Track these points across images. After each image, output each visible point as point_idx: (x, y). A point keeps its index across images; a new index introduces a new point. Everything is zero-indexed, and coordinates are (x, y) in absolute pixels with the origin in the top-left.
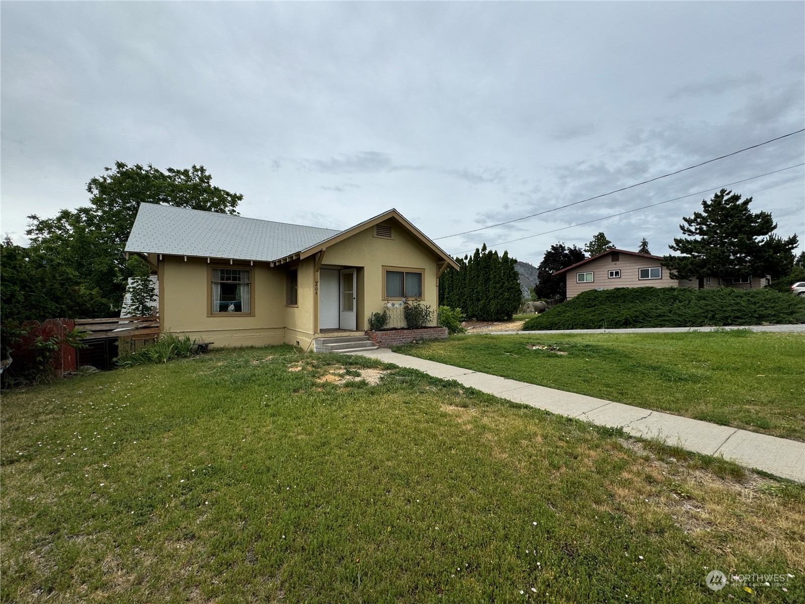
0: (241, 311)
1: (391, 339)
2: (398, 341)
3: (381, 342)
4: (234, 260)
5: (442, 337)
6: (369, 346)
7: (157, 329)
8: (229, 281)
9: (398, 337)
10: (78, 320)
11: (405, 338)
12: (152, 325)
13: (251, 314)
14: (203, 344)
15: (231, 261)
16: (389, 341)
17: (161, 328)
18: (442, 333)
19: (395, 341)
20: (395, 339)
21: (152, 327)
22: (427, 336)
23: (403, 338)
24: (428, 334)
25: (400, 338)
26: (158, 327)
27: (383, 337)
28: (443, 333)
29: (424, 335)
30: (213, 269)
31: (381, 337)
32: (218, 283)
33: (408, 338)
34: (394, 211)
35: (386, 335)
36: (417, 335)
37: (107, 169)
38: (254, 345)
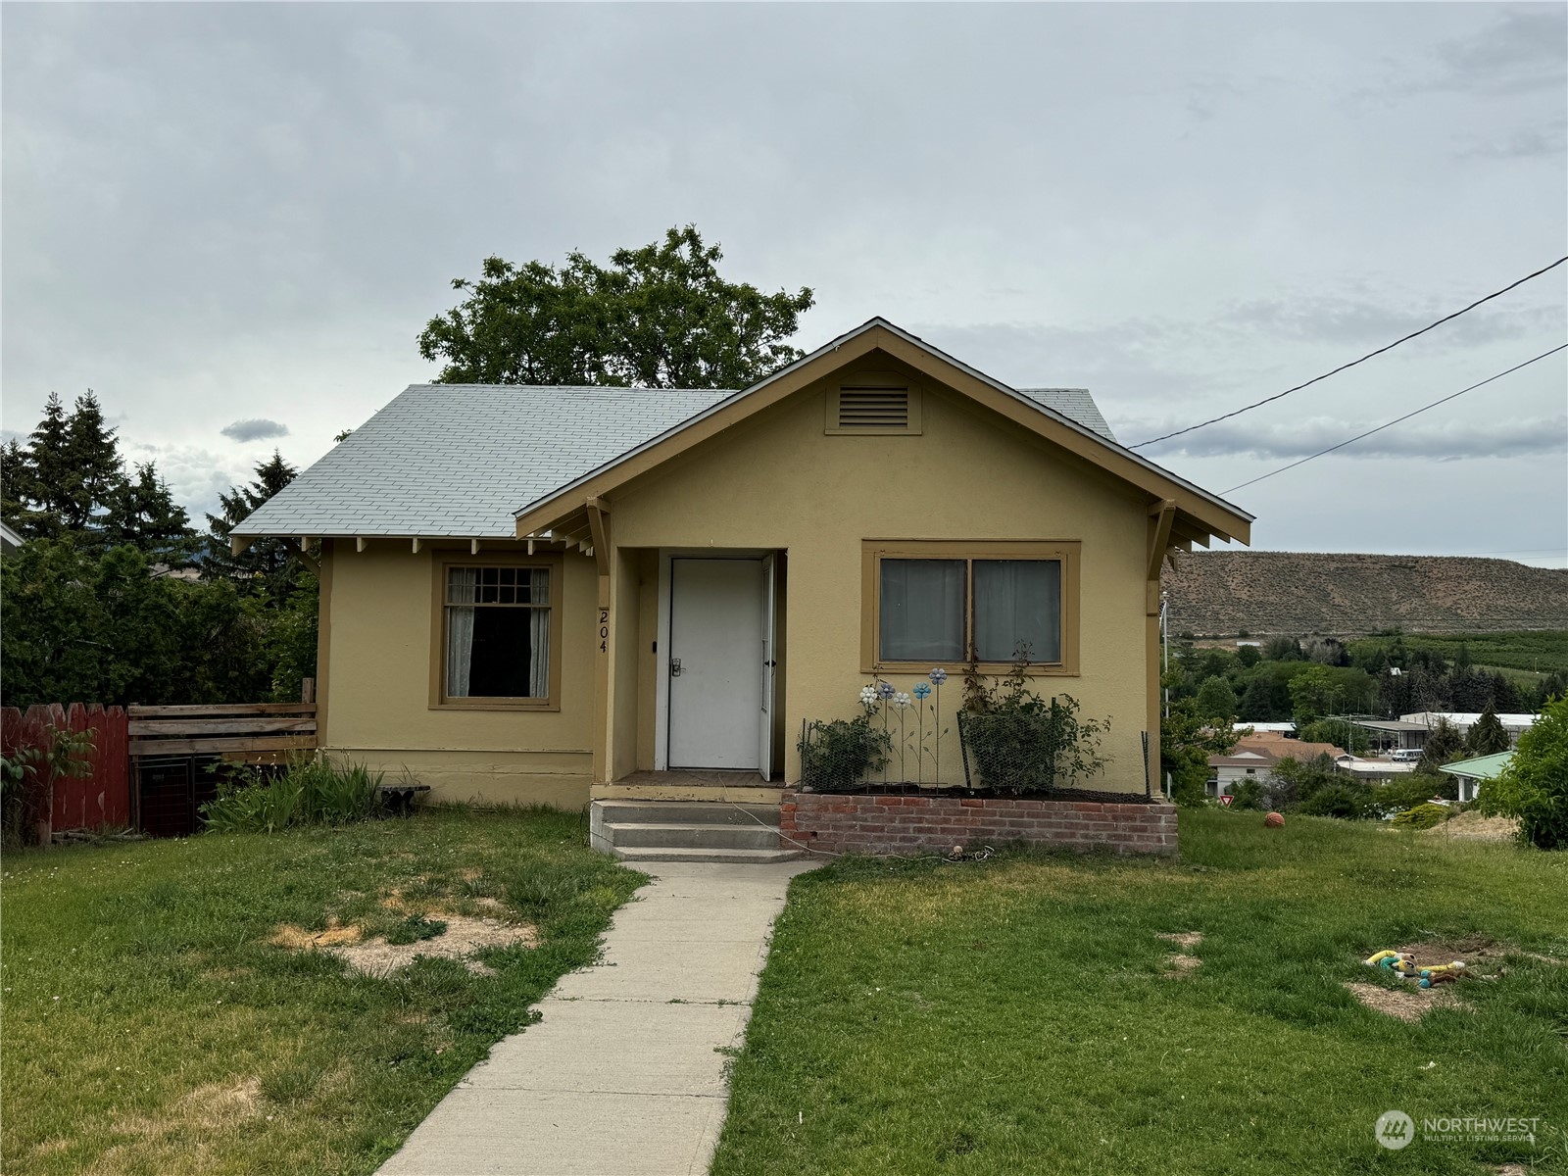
0: (526, 693)
1: (863, 828)
2: (892, 839)
3: (815, 834)
4: (483, 542)
5: (1136, 843)
6: (761, 847)
7: (311, 737)
8: (494, 604)
9: (897, 824)
10: (136, 708)
11: (930, 830)
12: (298, 728)
13: (551, 707)
14: (402, 789)
15: (474, 542)
16: (854, 837)
17: (318, 734)
18: (1134, 829)
19: (880, 839)
20: (882, 829)
21: (299, 733)
22: (1049, 832)
23: (920, 830)
24: (1050, 825)
25: (905, 830)
26: (312, 732)
27: (826, 816)
28: (1144, 829)
29: (1031, 825)
30: (451, 570)
31: (818, 818)
32: (468, 610)
33: (943, 830)
34: (878, 326)
35: (837, 809)
36: (994, 823)
37: (459, 284)
38: (553, 804)
